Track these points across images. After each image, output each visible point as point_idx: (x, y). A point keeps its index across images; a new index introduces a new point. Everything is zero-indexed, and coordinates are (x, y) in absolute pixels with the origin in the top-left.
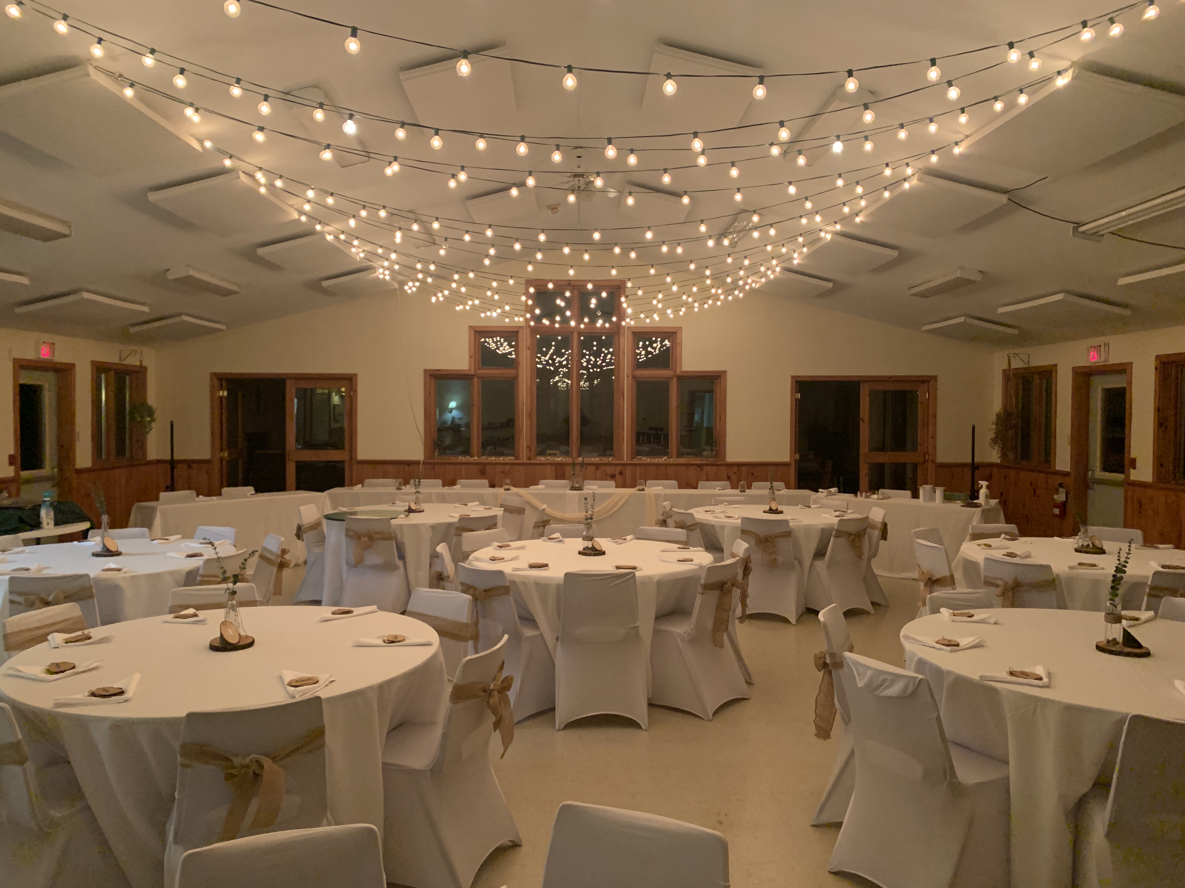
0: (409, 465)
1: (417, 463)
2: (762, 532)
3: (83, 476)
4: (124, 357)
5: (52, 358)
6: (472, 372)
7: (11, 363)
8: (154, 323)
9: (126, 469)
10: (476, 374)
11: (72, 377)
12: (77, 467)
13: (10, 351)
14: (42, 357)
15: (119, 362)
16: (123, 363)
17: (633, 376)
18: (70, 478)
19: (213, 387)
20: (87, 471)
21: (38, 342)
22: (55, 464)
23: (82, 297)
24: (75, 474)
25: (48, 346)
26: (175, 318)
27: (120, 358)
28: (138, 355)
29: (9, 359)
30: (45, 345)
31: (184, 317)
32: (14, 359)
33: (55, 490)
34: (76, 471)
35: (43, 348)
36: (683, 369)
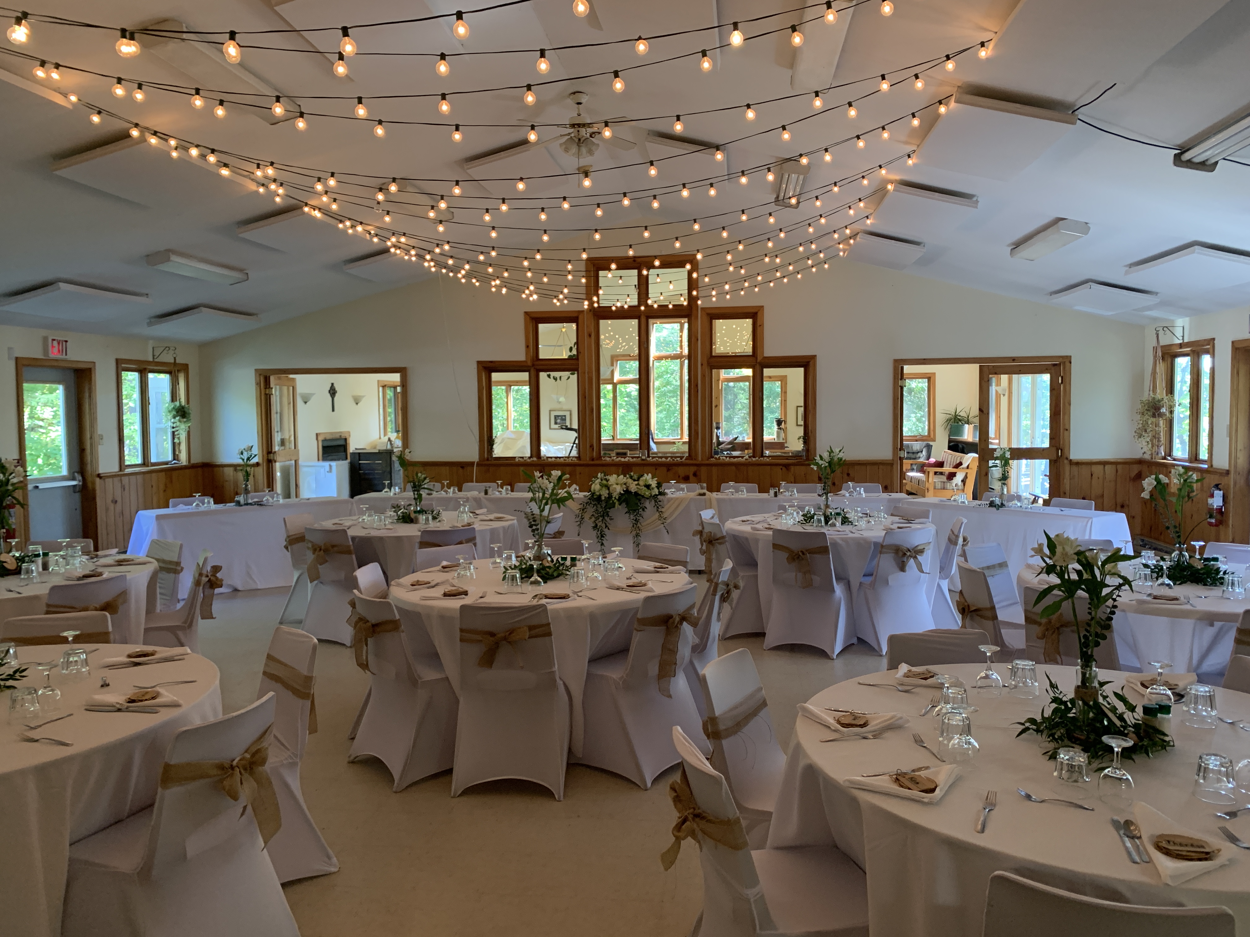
0: (462, 467)
1: (471, 464)
3: (109, 481)
4: (157, 354)
5: (64, 357)
6: (529, 363)
7: (12, 365)
8: (174, 316)
9: (163, 473)
10: (533, 365)
11: (93, 375)
12: (101, 472)
13: (10, 349)
14: (51, 356)
15: (151, 360)
16: (156, 360)
17: (708, 363)
18: (94, 483)
19: (258, 384)
20: (113, 476)
21: (45, 339)
22: (77, 468)
23: (59, 288)
24: (98, 480)
25: (59, 344)
26: (195, 311)
27: (154, 356)
28: (171, 352)
29: (9, 358)
30: (55, 343)
31: (203, 309)
32: (17, 358)
33: (77, 496)
34: (99, 476)
35: (53, 347)
36: (766, 355)
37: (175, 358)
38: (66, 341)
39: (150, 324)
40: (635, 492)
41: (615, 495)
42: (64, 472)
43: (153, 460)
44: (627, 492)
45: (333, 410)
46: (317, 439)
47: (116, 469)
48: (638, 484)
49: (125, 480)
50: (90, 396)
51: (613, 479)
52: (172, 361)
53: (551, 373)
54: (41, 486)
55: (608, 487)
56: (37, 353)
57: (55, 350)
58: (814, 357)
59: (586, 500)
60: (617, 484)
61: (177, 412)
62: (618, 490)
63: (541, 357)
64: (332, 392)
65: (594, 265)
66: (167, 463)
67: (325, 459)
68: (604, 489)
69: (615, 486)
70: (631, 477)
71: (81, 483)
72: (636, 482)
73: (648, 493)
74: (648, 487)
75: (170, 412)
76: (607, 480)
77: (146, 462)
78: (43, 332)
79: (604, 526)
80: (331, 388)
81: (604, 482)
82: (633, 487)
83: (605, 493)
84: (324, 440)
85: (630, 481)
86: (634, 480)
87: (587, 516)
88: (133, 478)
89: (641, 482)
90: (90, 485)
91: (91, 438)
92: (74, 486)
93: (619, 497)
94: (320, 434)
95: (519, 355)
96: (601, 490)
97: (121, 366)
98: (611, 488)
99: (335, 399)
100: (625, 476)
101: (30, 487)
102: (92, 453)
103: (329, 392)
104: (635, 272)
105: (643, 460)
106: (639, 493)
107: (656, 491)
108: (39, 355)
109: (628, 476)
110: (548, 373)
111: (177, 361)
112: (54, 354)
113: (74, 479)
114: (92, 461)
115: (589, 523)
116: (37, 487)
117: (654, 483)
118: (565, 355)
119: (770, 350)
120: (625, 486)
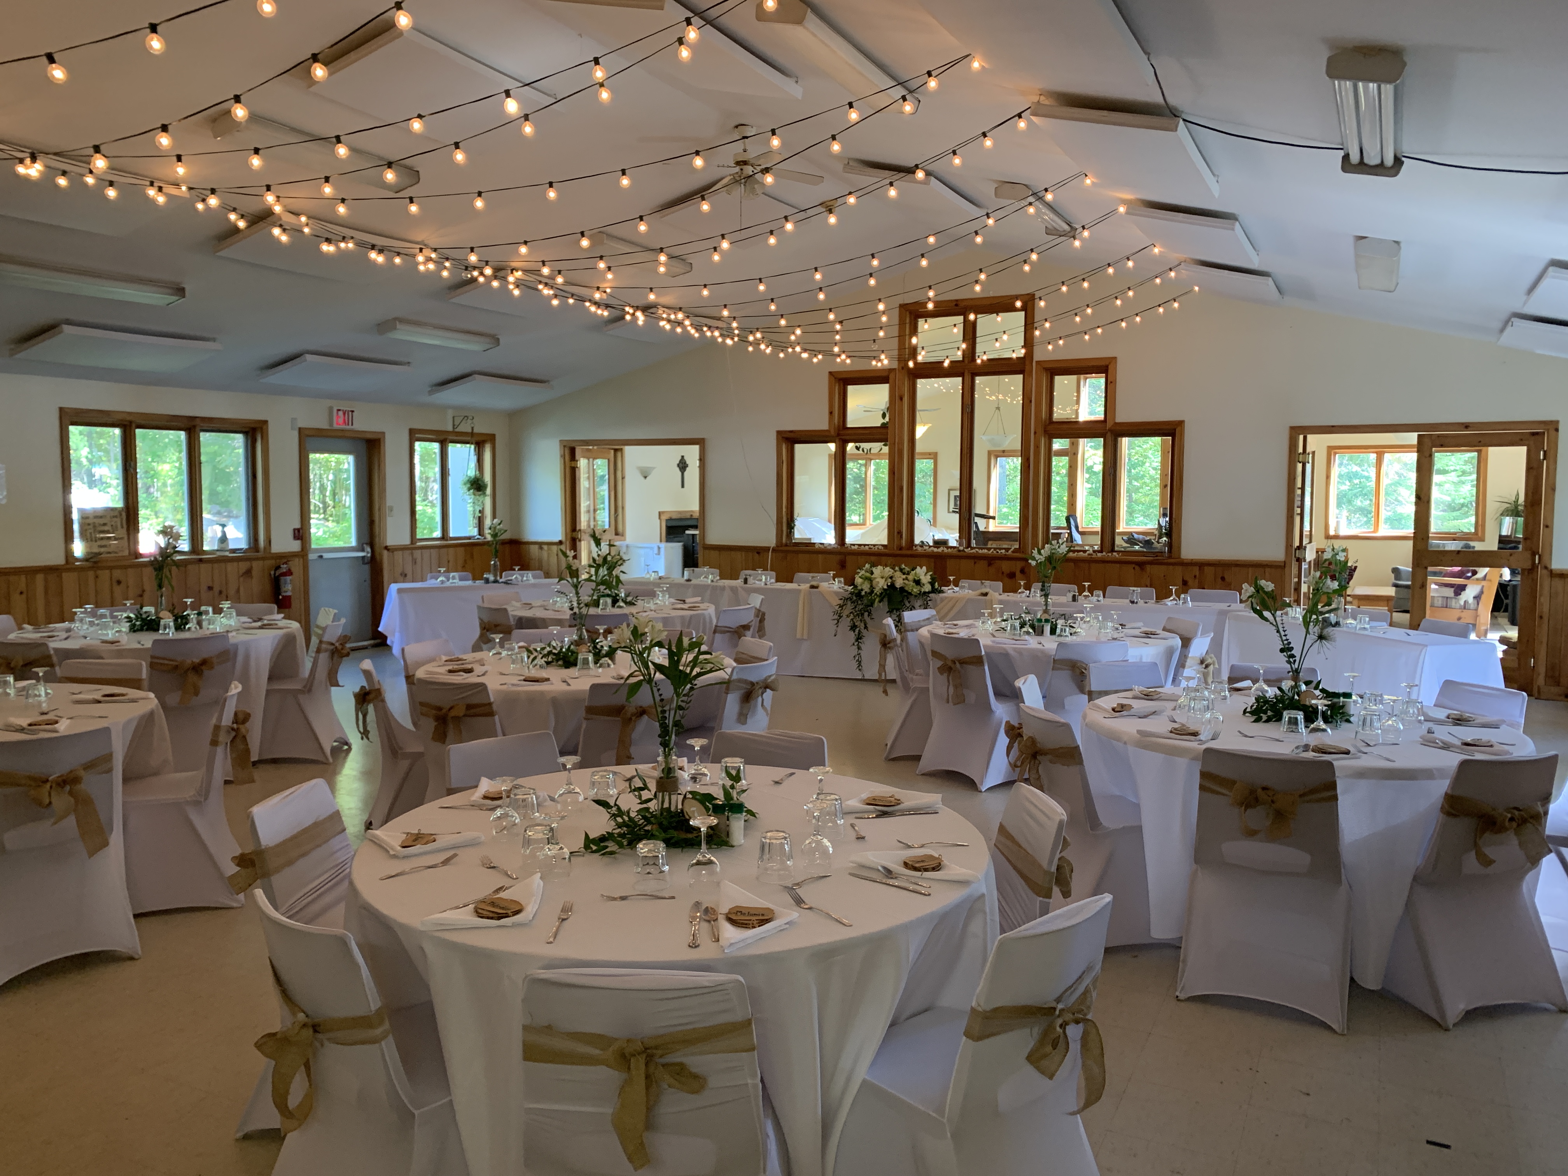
0: (758, 553)
1: (766, 549)
2: (950, 653)
3: (398, 555)
4: (457, 423)
5: (350, 427)
6: (833, 433)
7: (296, 433)
8: (451, 384)
9: (462, 549)
10: (838, 435)
11: (382, 447)
12: (388, 544)
13: (294, 420)
14: (335, 426)
15: (450, 428)
16: (457, 430)
17: (1045, 432)
18: (381, 555)
19: (563, 456)
20: (403, 548)
21: (331, 409)
22: (366, 539)
23: (306, 361)
24: (385, 552)
25: (344, 414)
26: (470, 378)
27: (454, 425)
28: (469, 421)
29: (292, 429)
30: (341, 413)
31: (476, 376)
32: (300, 429)
33: (367, 568)
34: (386, 548)
35: (338, 417)
36: (1118, 420)
37: (473, 428)
38: (353, 411)
39: (431, 393)
40: (902, 589)
41: (877, 590)
42: (353, 542)
43: (452, 534)
44: (892, 586)
45: (683, 486)
46: (660, 518)
47: (407, 541)
48: (907, 579)
49: (417, 554)
50: (379, 466)
51: (878, 571)
52: (470, 431)
53: (861, 444)
54: (326, 556)
55: (870, 580)
56: (322, 423)
57: (341, 420)
58: (1181, 423)
59: (847, 595)
60: (882, 578)
61: (472, 485)
62: (881, 584)
63: (849, 425)
64: (681, 465)
65: (910, 313)
66: (469, 538)
67: (668, 540)
68: (866, 582)
69: (878, 580)
70: (901, 570)
71: (369, 555)
72: (904, 577)
73: (916, 590)
74: (918, 582)
75: (465, 484)
76: (872, 573)
77: (445, 536)
78: (329, 403)
79: (863, 625)
80: (680, 461)
81: (868, 575)
82: (899, 583)
83: (866, 587)
84: (669, 520)
85: (898, 574)
86: (904, 574)
87: (846, 612)
88: (426, 553)
89: (910, 577)
90: (378, 557)
91: (379, 509)
92: (363, 557)
93: (881, 594)
94: (663, 512)
95: (822, 423)
96: (863, 583)
97: (415, 435)
98: (874, 582)
99: (686, 473)
100: (893, 569)
101: (312, 556)
102: (380, 526)
103: (678, 465)
104: (960, 319)
105: (959, 551)
106: (906, 589)
107: (928, 588)
108: (324, 425)
109: (897, 568)
110: (857, 444)
111: (475, 431)
112: (338, 423)
113: (363, 550)
114: (380, 533)
115: (846, 622)
116: (321, 557)
117: (926, 579)
118: (878, 422)
119: (1123, 416)
120: (890, 580)
